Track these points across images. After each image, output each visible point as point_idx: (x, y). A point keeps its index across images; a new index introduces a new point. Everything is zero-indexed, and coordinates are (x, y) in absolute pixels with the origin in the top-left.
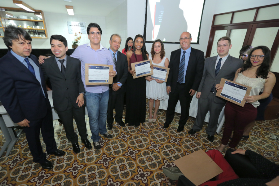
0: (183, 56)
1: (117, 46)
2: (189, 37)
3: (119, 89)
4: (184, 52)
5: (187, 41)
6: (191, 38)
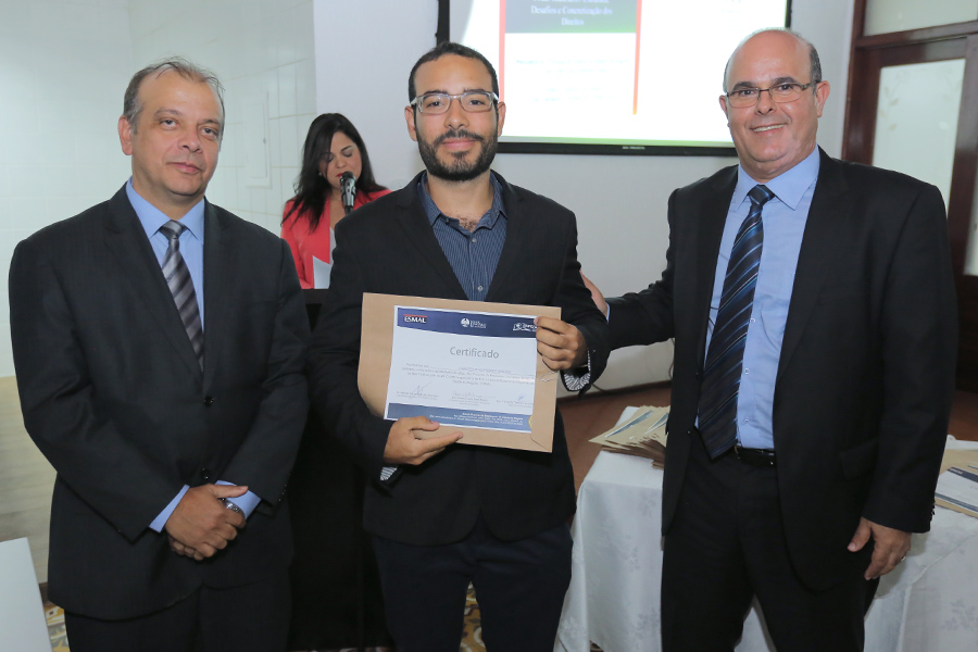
0: (746, 225)
1: (192, 160)
2: (803, 75)
3: (230, 543)
4: (760, 197)
5: (789, 107)
6: (818, 81)
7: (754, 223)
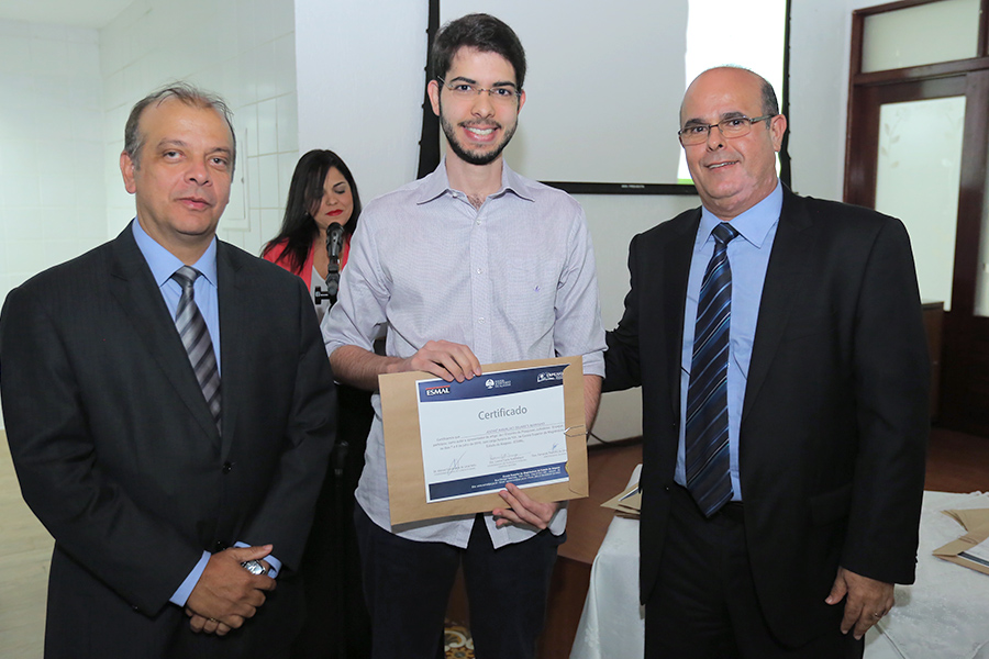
0: (712, 265)
6: (773, 116)
7: (719, 262)
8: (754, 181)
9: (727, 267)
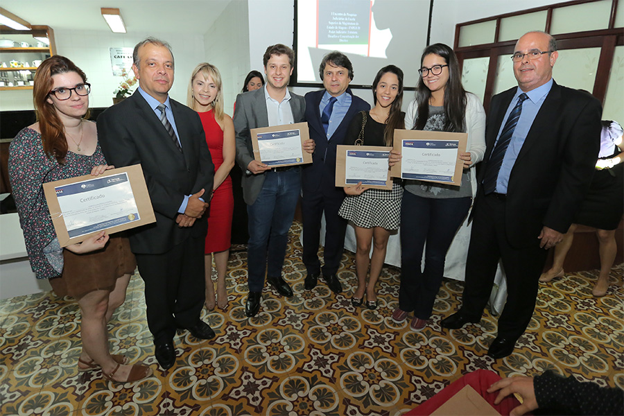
7: (519, 107)
8: (540, 77)
9: (520, 110)
